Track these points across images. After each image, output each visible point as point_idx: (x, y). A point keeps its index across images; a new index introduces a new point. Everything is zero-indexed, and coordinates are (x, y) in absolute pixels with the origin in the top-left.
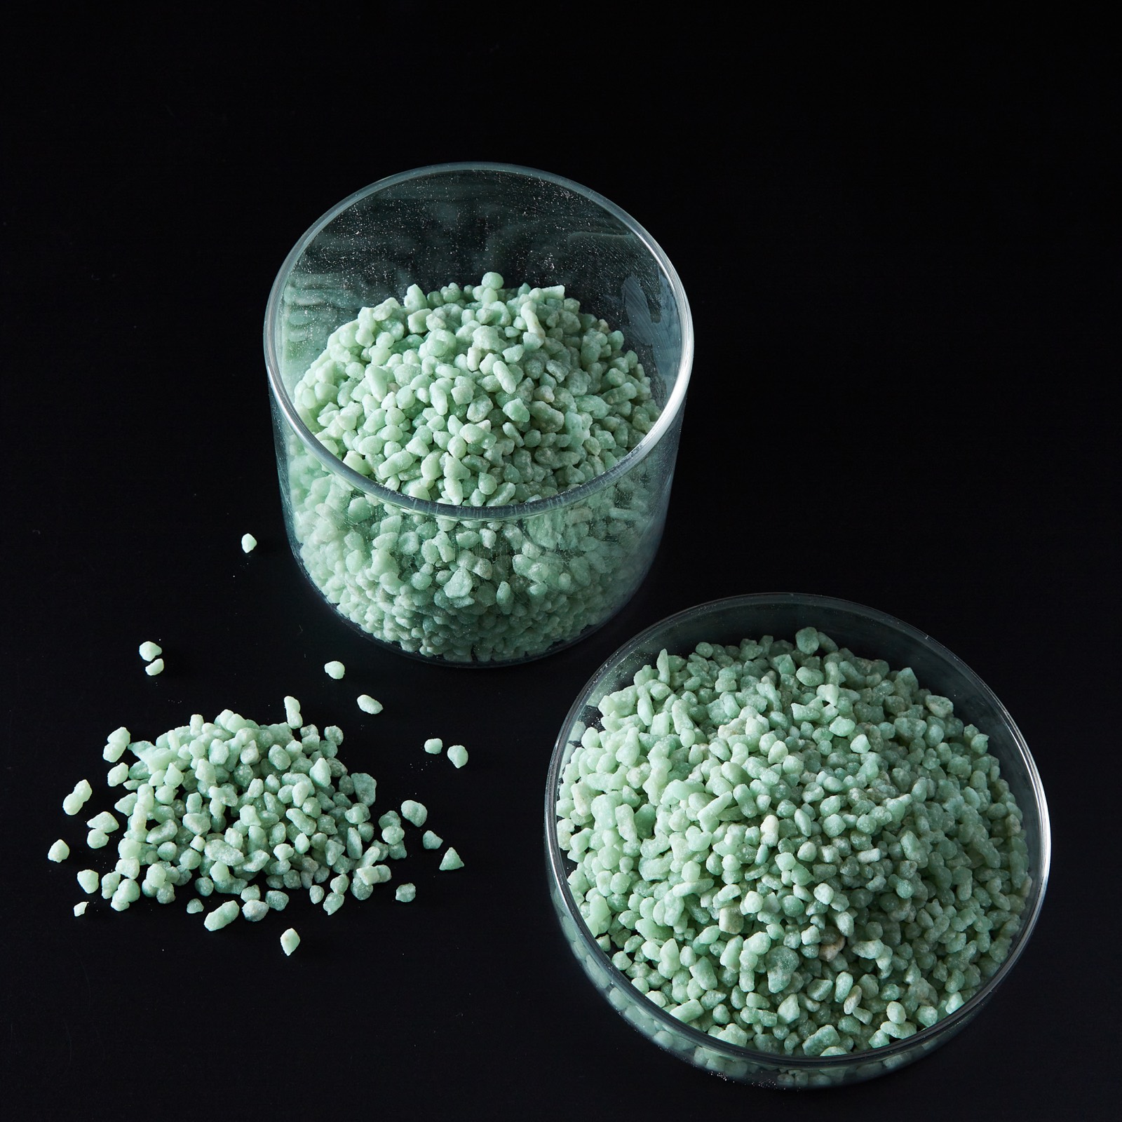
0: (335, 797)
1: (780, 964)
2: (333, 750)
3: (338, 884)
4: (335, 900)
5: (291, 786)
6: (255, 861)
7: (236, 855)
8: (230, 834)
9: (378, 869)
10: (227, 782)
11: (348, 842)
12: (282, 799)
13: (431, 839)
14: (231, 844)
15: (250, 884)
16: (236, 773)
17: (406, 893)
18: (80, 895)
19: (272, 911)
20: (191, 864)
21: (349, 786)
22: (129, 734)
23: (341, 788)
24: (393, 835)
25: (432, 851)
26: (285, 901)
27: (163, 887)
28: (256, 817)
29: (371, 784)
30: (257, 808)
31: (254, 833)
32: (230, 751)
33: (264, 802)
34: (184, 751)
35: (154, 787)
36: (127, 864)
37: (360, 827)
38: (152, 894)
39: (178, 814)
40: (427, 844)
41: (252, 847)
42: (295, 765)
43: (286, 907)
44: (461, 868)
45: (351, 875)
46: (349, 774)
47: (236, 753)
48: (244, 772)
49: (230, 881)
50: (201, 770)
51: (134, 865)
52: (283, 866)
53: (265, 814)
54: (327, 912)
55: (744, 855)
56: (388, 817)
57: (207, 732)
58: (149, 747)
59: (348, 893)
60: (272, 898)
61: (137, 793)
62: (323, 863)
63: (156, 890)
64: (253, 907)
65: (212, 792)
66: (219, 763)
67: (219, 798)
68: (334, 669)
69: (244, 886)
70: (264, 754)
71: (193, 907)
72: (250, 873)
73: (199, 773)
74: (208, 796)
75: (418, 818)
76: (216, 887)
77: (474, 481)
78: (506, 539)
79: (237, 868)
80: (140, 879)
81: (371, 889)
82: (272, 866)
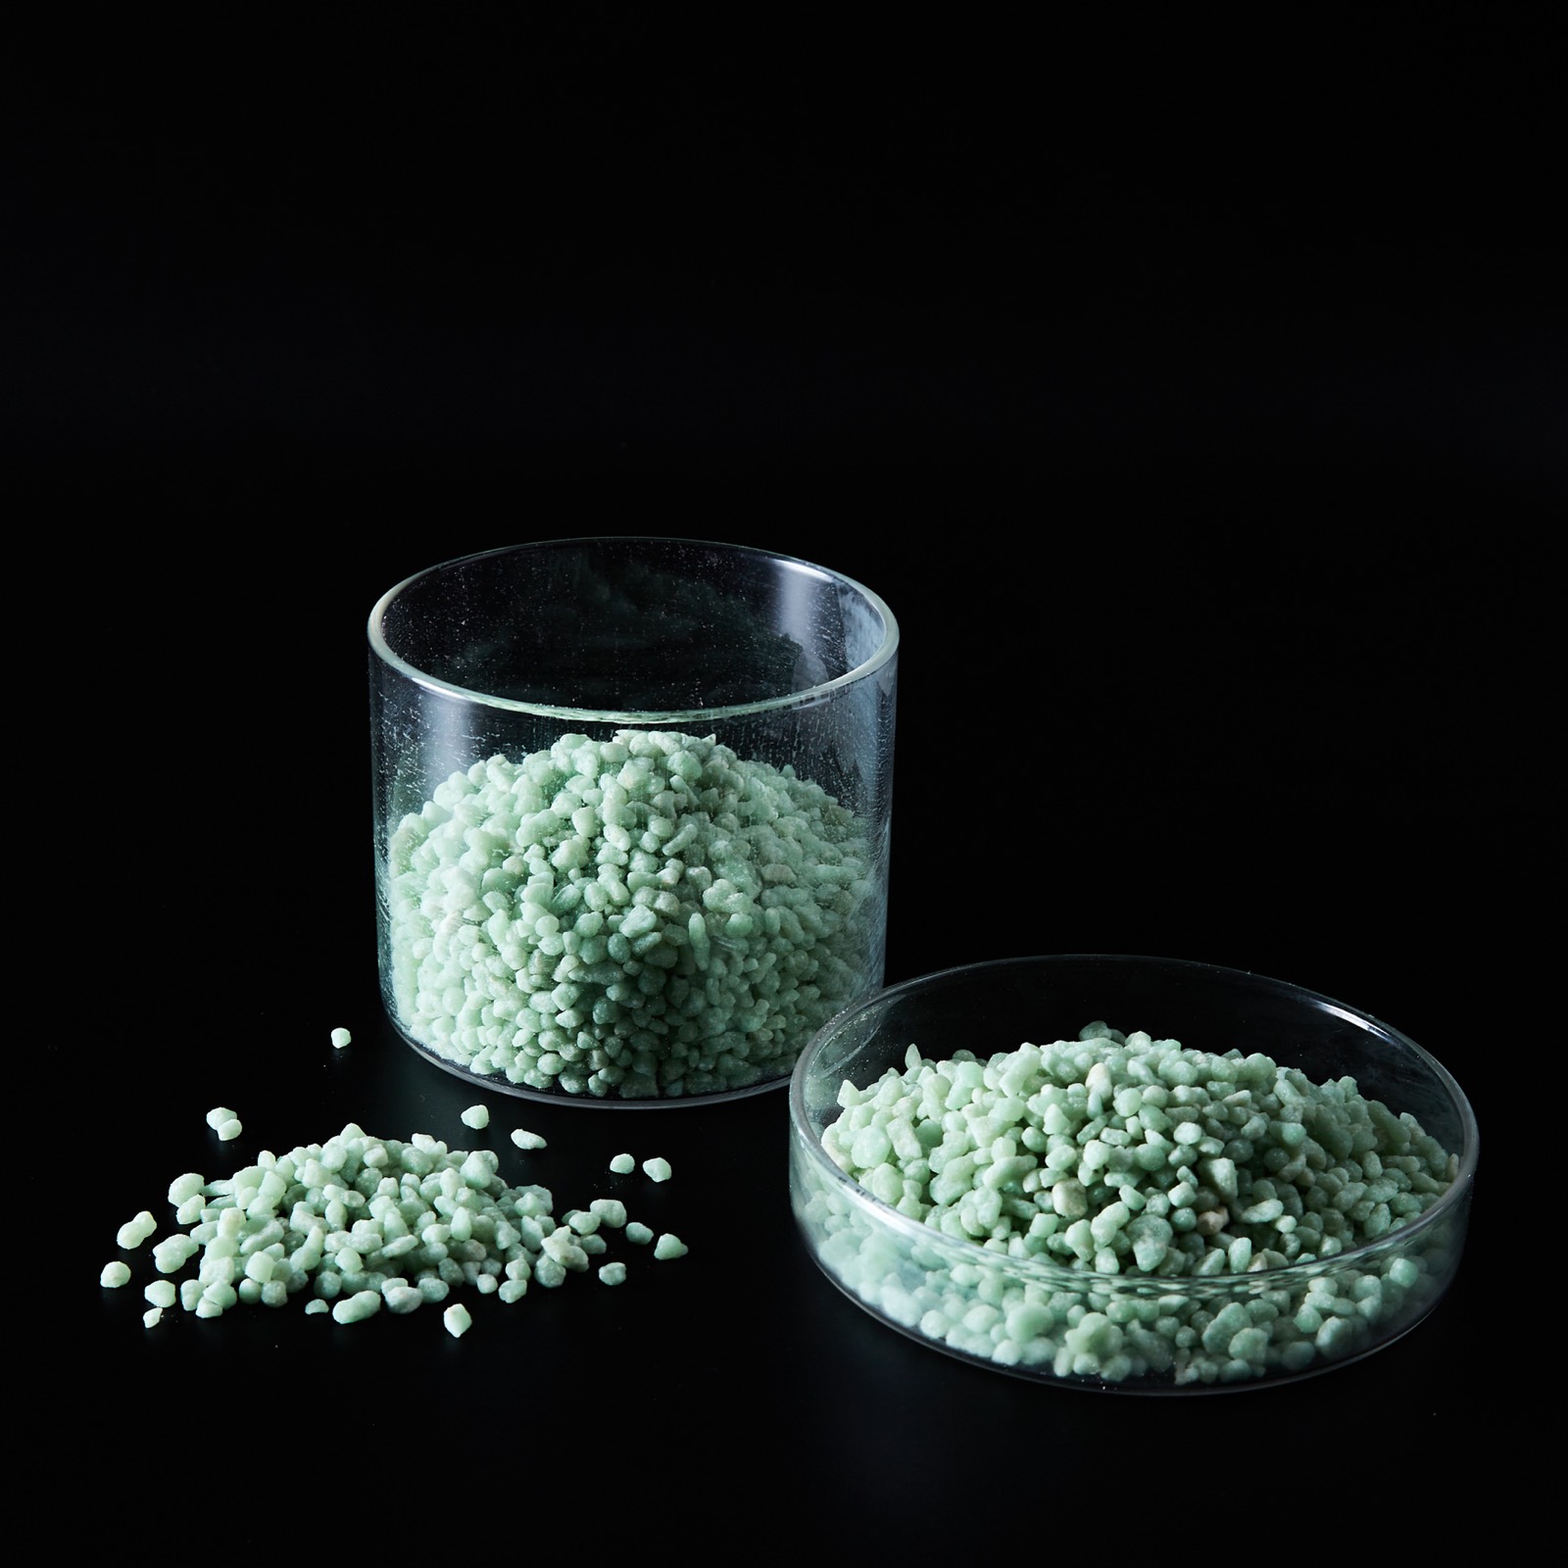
1: (1147, 1232)
3: (517, 1273)
4: (515, 1286)
6: (396, 1244)
7: (370, 1236)
8: (359, 1226)
11: (524, 1228)
12: (425, 1192)
13: (638, 1230)
14: (361, 1233)
16: (359, 1177)
17: (612, 1273)
19: (426, 1298)
20: (307, 1263)
22: (200, 1177)
25: (641, 1239)
26: (445, 1288)
27: (270, 1284)
28: (393, 1205)
29: (543, 1192)
31: (393, 1220)
32: (348, 1151)
33: (402, 1197)
34: (283, 1164)
35: (244, 1207)
36: (216, 1265)
37: (536, 1216)
38: (255, 1296)
40: (633, 1233)
41: (390, 1234)
42: (439, 1166)
45: (532, 1259)
46: (512, 1186)
47: (357, 1155)
48: (369, 1174)
49: (363, 1276)
50: (310, 1177)
51: (224, 1278)
52: (436, 1251)
54: (505, 1300)
55: (1071, 1105)
56: (574, 1214)
58: (228, 1182)
59: (533, 1281)
60: (426, 1286)
62: (491, 1252)
63: (261, 1289)
64: (399, 1296)
65: (329, 1191)
66: (334, 1167)
68: (474, 1117)
69: (383, 1278)
71: (314, 1307)
72: (392, 1259)
73: (306, 1182)
74: (322, 1205)
75: (615, 1213)
76: (344, 1282)
77: (643, 825)
78: (691, 877)
79: (373, 1254)
80: (236, 1284)
81: (564, 1272)
82: (422, 1252)
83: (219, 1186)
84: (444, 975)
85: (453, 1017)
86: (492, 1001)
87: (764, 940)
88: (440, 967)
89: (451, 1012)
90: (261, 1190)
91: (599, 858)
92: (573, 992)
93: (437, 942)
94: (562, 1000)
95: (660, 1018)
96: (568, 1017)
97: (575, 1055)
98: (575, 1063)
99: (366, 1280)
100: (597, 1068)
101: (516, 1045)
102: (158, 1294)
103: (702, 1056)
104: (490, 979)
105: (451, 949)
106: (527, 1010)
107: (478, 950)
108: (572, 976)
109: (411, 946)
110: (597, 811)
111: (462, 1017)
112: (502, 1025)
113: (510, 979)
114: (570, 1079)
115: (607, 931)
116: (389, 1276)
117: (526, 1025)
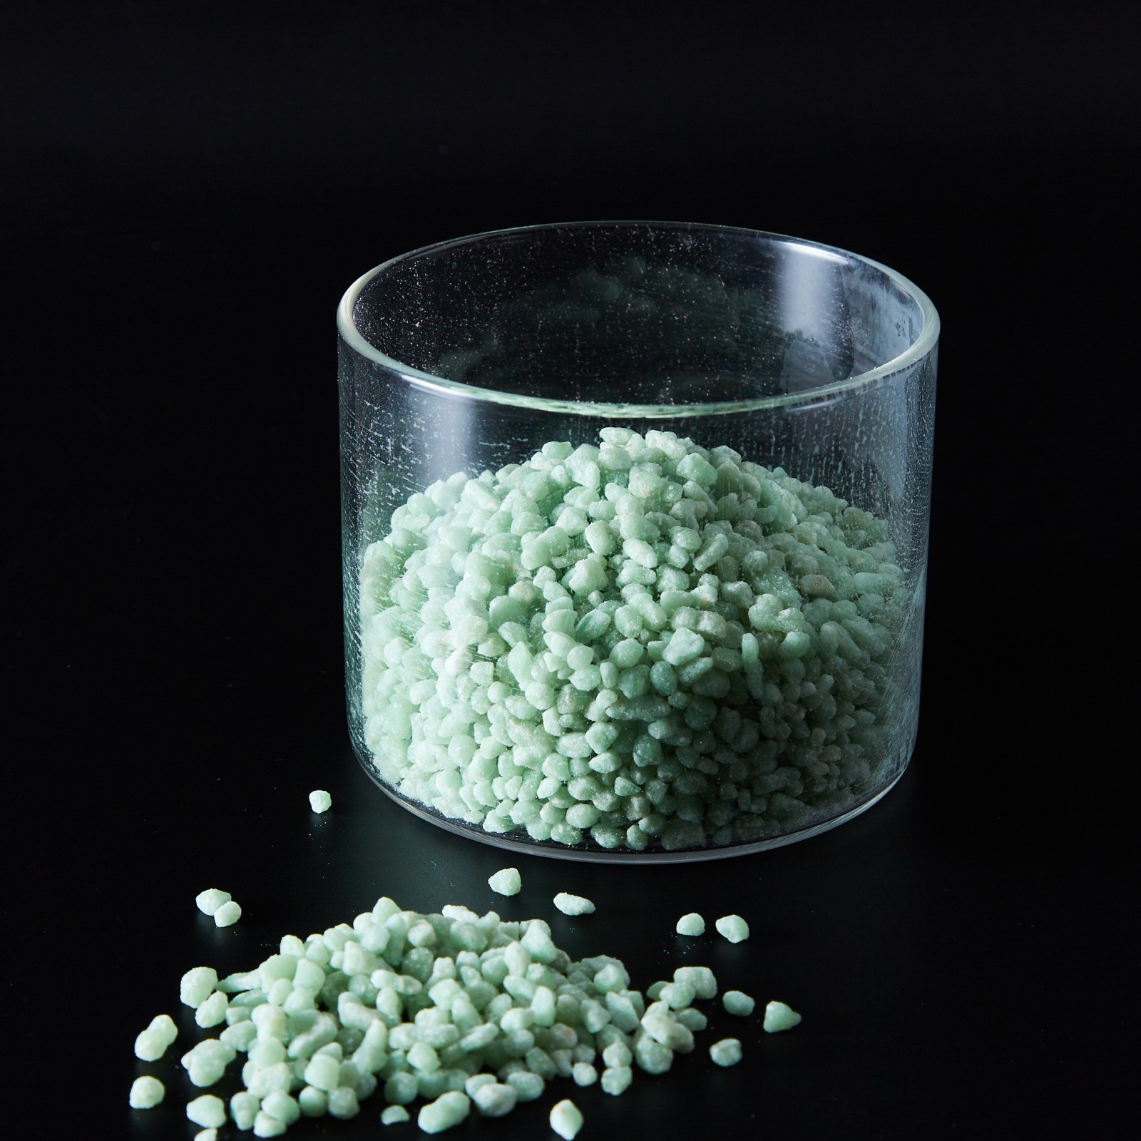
3: (616, 1056)
4: (618, 1075)
5: (499, 956)
6: (476, 1033)
7: (446, 1026)
8: (423, 1018)
11: (611, 1011)
12: (491, 973)
13: (737, 1000)
14: (429, 1025)
16: (408, 959)
17: (725, 1051)
22: (214, 972)
26: (539, 1083)
27: (336, 1090)
31: (461, 1007)
32: (389, 932)
33: (464, 981)
36: (269, 1073)
37: (623, 992)
38: (321, 1107)
40: (732, 1006)
41: (464, 1023)
42: (495, 941)
46: (577, 959)
47: (400, 935)
48: (419, 954)
49: (442, 1073)
51: (280, 1071)
53: (470, 986)
54: (611, 1093)
59: (635, 1066)
60: (519, 1080)
61: (251, 1019)
62: (583, 1030)
63: (327, 1095)
64: (489, 1093)
65: (379, 977)
66: (376, 949)
69: (466, 1078)
71: (392, 1115)
72: (473, 1053)
73: (347, 968)
74: (370, 995)
75: (706, 982)
76: (421, 1084)
77: (666, 539)
78: (731, 594)
79: (451, 1049)
80: (295, 1092)
81: (670, 1055)
82: (505, 1042)
83: (238, 980)
84: (450, 721)
85: (458, 769)
86: (510, 748)
87: (819, 661)
88: (446, 712)
89: (460, 763)
90: (296, 982)
91: (623, 577)
92: (612, 732)
93: (442, 685)
94: (598, 742)
95: (708, 755)
96: (605, 761)
97: (612, 804)
98: (611, 813)
99: (446, 1080)
100: (637, 818)
101: (541, 796)
102: (204, 1111)
103: (754, 797)
104: (511, 723)
105: (460, 691)
106: (554, 755)
107: (494, 691)
108: (610, 713)
109: (406, 690)
110: (612, 524)
111: (474, 770)
112: (522, 775)
113: (536, 720)
114: (604, 832)
115: (648, 660)
116: (471, 1075)
117: (555, 774)
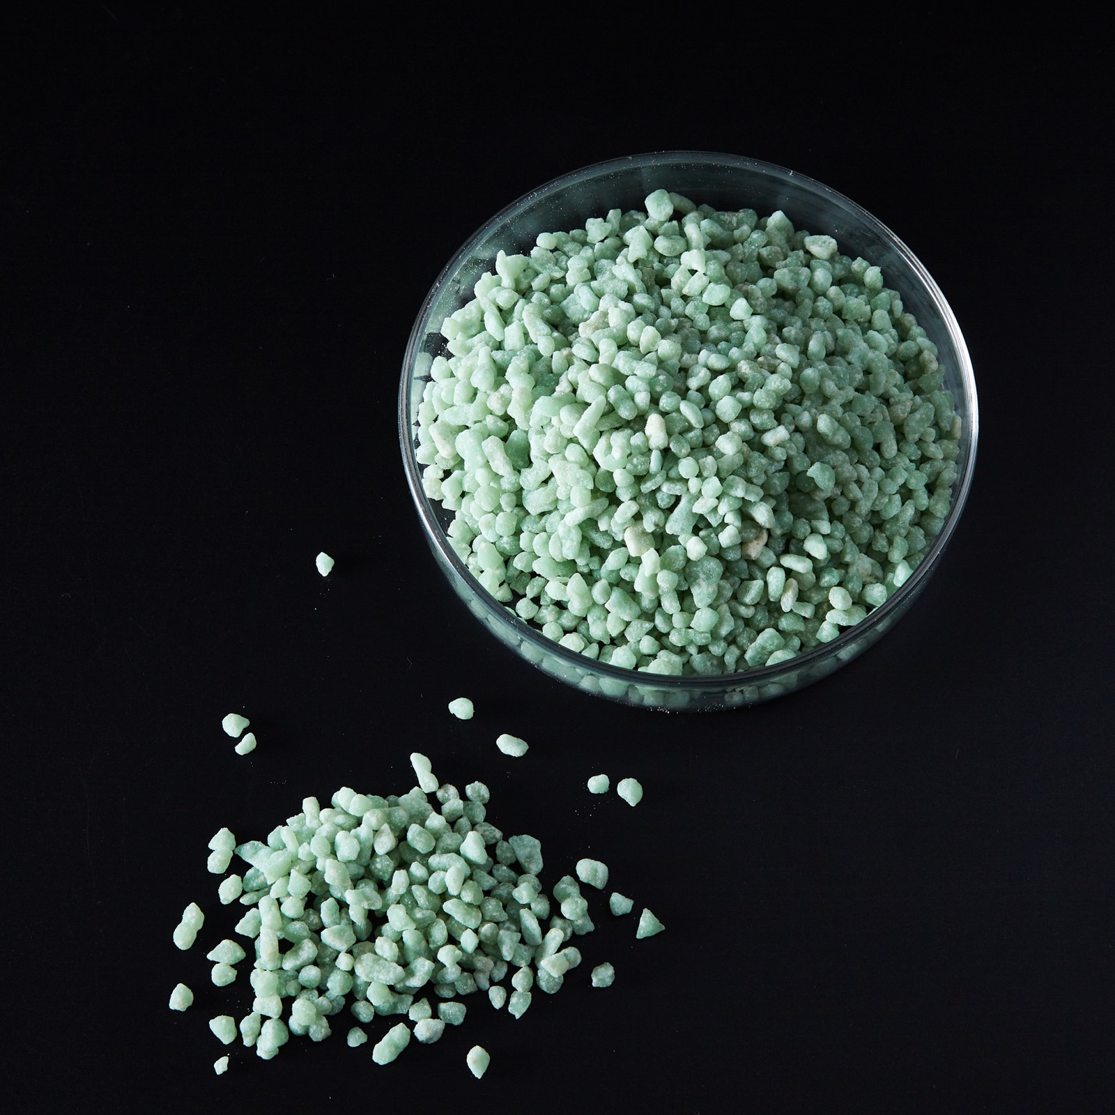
0: (495, 872)
2: (480, 813)
3: (522, 981)
4: (521, 1001)
5: (442, 873)
6: (418, 974)
7: (395, 972)
8: (382, 946)
9: (565, 955)
10: (363, 878)
11: (523, 927)
12: (434, 891)
13: (620, 903)
14: (385, 957)
15: (416, 1000)
16: (373, 867)
17: (603, 976)
18: (218, 1049)
19: (449, 1027)
20: (343, 989)
21: (509, 855)
22: (233, 836)
23: (499, 859)
24: (576, 909)
25: (624, 916)
26: (462, 1013)
27: (315, 1024)
28: (407, 918)
29: (534, 846)
30: (406, 905)
31: (410, 938)
32: (360, 843)
33: (413, 897)
34: (305, 852)
35: (278, 899)
36: (265, 1002)
37: (533, 906)
38: (303, 1033)
39: (313, 927)
40: (617, 910)
41: (411, 956)
42: (441, 845)
43: (464, 1019)
44: (661, 933)
45: (534, 967)
46: (506, 838)
47: (368, 845)
48: (382, 865)
49: (392, 1000)
50: (331, 873)
51: (275, 1003)
52: (452, 972)
53: (419, 915)
54: (514, 1016)
56: (564, 886)
57: (327, 820)
58: (260, 848)
60: (447, 1012)
61: (258, 908)
62: (498, 958)
63: (307, 1029)
64: (426, 1029)
65: (350, 896)
66: (349, 859)
67: (358, 902)
68: (461, 708)
69: (410, 1003)
70: (402, 837)
71: (355, 1039)
72: (417, 988)
73: (328, 877)
75: (599, 880)
76: (376, 1010)
79: (399, 985)
81: (561, 980)
82: (440, 979)
83: (249, 851)
